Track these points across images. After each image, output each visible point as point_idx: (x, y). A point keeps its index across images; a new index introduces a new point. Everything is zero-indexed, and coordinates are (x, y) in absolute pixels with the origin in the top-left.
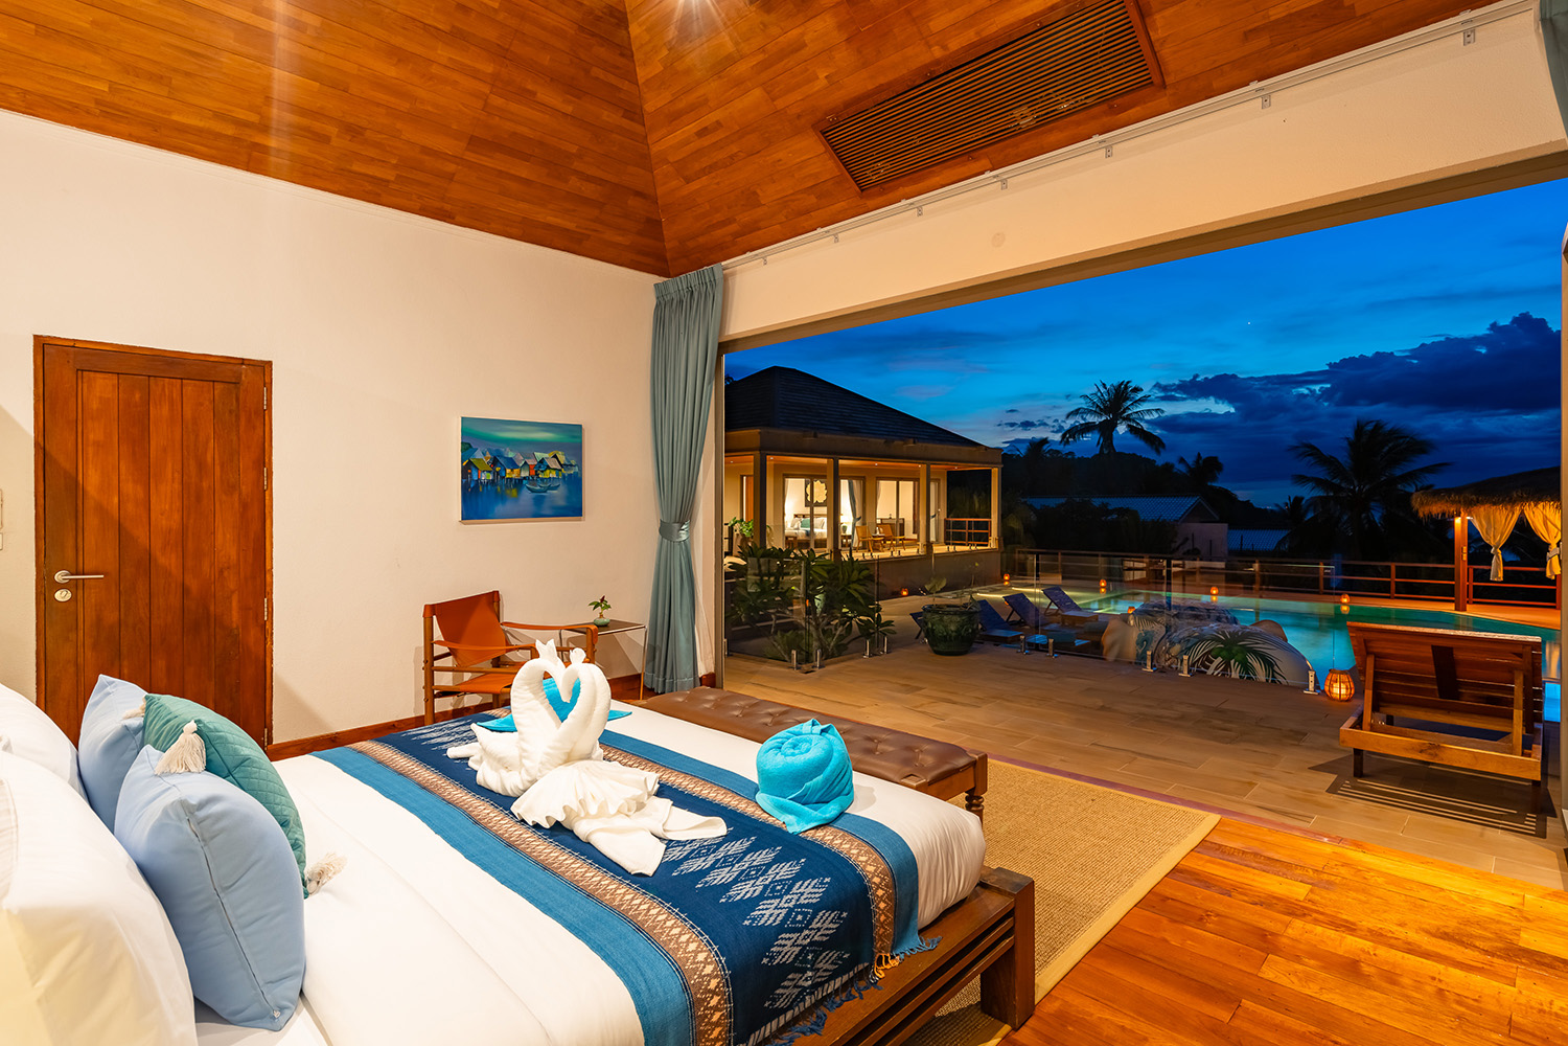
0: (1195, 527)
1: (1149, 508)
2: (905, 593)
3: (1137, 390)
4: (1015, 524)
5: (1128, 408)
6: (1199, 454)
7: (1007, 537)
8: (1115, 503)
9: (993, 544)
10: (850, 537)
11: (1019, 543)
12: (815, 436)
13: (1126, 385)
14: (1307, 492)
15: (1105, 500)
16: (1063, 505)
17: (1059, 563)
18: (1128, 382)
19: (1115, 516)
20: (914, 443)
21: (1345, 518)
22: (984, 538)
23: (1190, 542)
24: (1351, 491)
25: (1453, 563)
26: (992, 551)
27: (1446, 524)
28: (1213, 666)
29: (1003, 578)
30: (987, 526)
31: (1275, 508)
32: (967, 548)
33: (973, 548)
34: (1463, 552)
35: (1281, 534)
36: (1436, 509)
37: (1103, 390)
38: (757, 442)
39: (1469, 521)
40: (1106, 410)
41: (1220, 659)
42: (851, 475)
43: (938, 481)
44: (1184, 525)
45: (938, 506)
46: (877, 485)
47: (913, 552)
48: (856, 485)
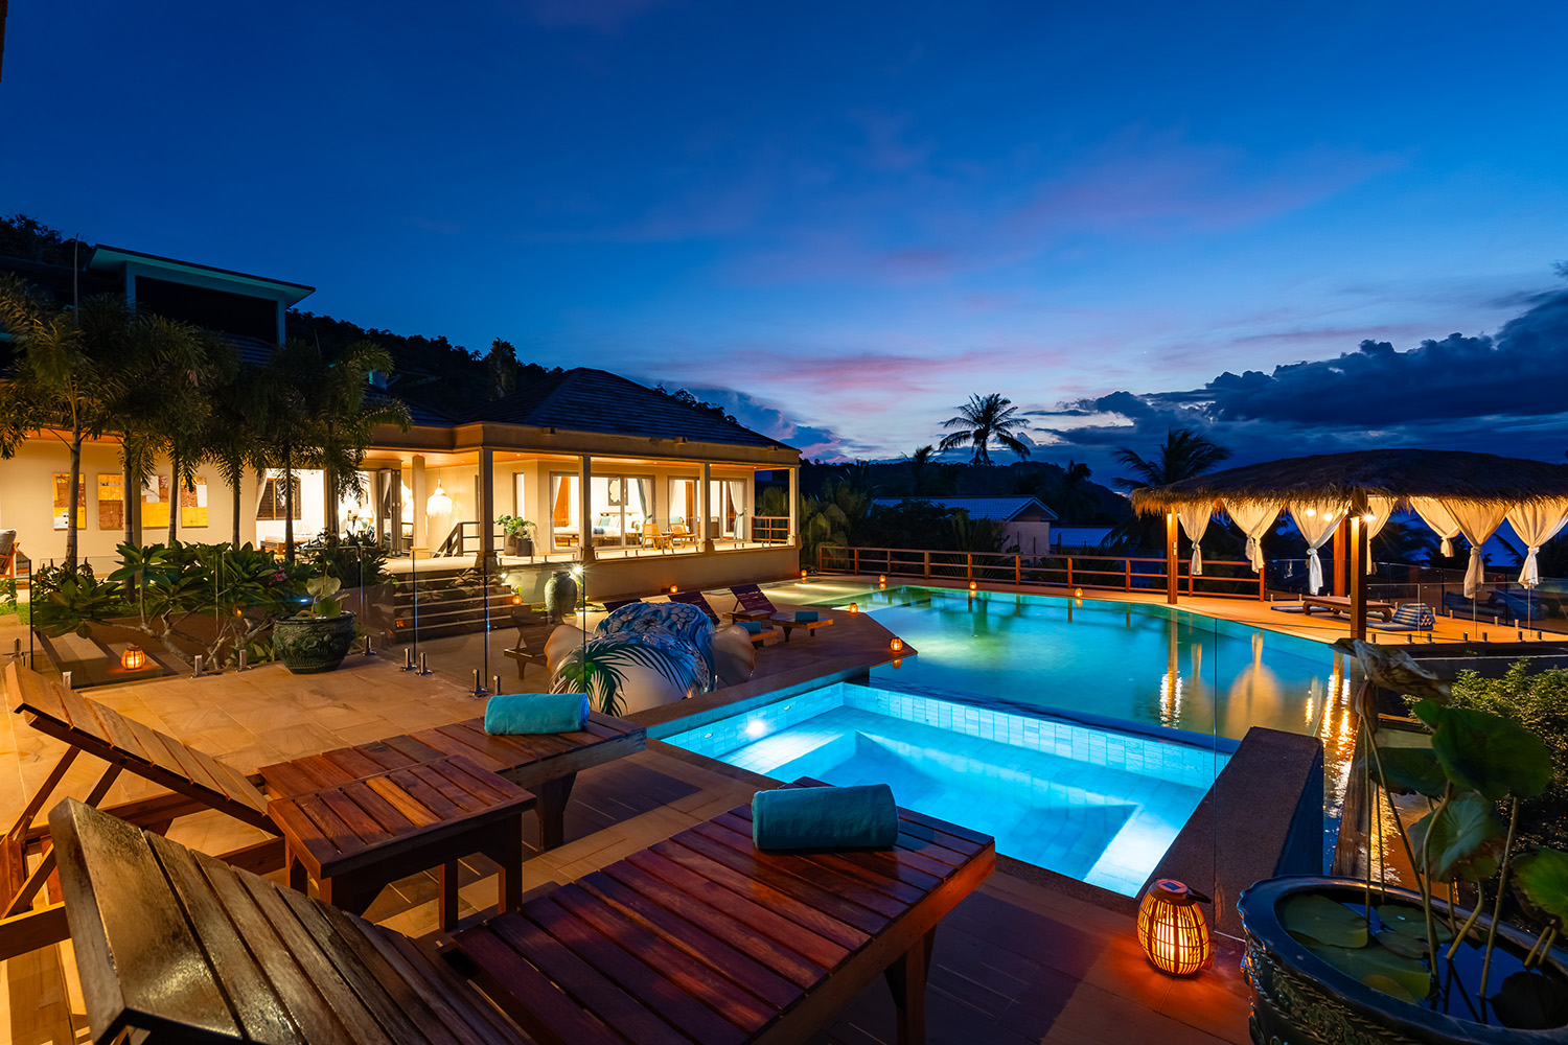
0: (1023, 525)
1: (979, 508)
2: (674, 590)
3: (1005, 402)
4: (823, 522)
5: (998, 419)
8: (951, 503)
9: (791, 542)
10: (641, 534)
11: (828, 540)
12: (552, 432)
13: (996, 398)
15: (943, 501)
16: (900, 505)
18: (998, 395)
19: (948, 516)
20: (684, 441)
22: (784, 536)
23: (1011, 540)
26: (790, 549)
27: (1158, 521)
29: (799, 574)
30: (786, 523)
33: (766, 545)
34: (1173, 548)
35: (1104, 533)
36: (1152, 506)
37: (976, 402)
38: (480, 439)
39: (1177, 518)
40: (977, 421)
42: (640, 473)
43: (744, 480)
44: (1012, 523)
45: (745, 505)
46: (671, 484)
47: (692, 550)
48: (646, 484)
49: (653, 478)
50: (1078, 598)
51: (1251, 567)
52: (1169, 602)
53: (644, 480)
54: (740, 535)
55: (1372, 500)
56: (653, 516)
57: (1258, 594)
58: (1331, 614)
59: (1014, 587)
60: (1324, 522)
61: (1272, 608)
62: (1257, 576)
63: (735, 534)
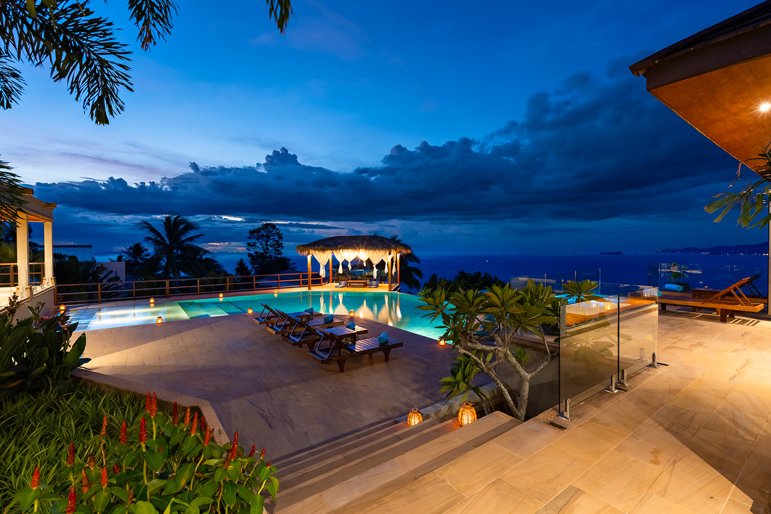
29: (58, 308)
52: (308, 289)
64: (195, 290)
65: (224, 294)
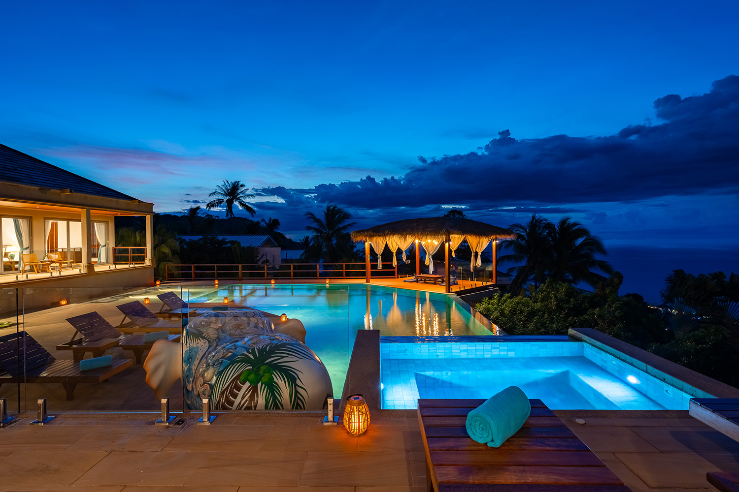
0: (267, 249)
1: (246, 241)
2: (64, 302)
3: (242, 186)
4: (166, 250)
5: (239, 194)
6: (270, 218)
7: (159, 258)
8: (229, 238)
9: (148, 262)
10: (17, 263)
11: (169, 261)
14: (311, 234)
15: (224, 237)
16: (201, 239)
17: (192, 272)
18: (239, 182)
19: (229, 245)
20: (71, 192)
21: (324, 244)
22: (143, 259)
23: (265, 256)
24: (326, 233)
25: (365, 262)
26: (147, 267)
28: (241, 394)
29: (155, 283)
30: (143, 251)
31: (300, 242)
32: (127, 266)
33: (132, 266)
34: (368, 257)
35: (302, 252)
36: (360, 239)
37: (227, 184)
39: (370, 244)
40: (226, 195)
41: (248, 384)
42: (15, 214)
43: (107, 222)
44: (262, 248)
45: (107, 238)
46: (46, 223)
47: (76, 271)
48: (23, 224)
49: (30, 219)
50: (327, 283)
51: (392, 264)
52: (367, 282)
53: (20, 220)
54: (103, 260)
55: (452, 236)
56: (31, 247)
57: (395, 276)
58: (423, 282)
59: (290, 281)
60: (435, 245)
61: (404, 281)
62: (394, 268)
63: (100, 258)
64: (289, 274)
65: (276, 280)
